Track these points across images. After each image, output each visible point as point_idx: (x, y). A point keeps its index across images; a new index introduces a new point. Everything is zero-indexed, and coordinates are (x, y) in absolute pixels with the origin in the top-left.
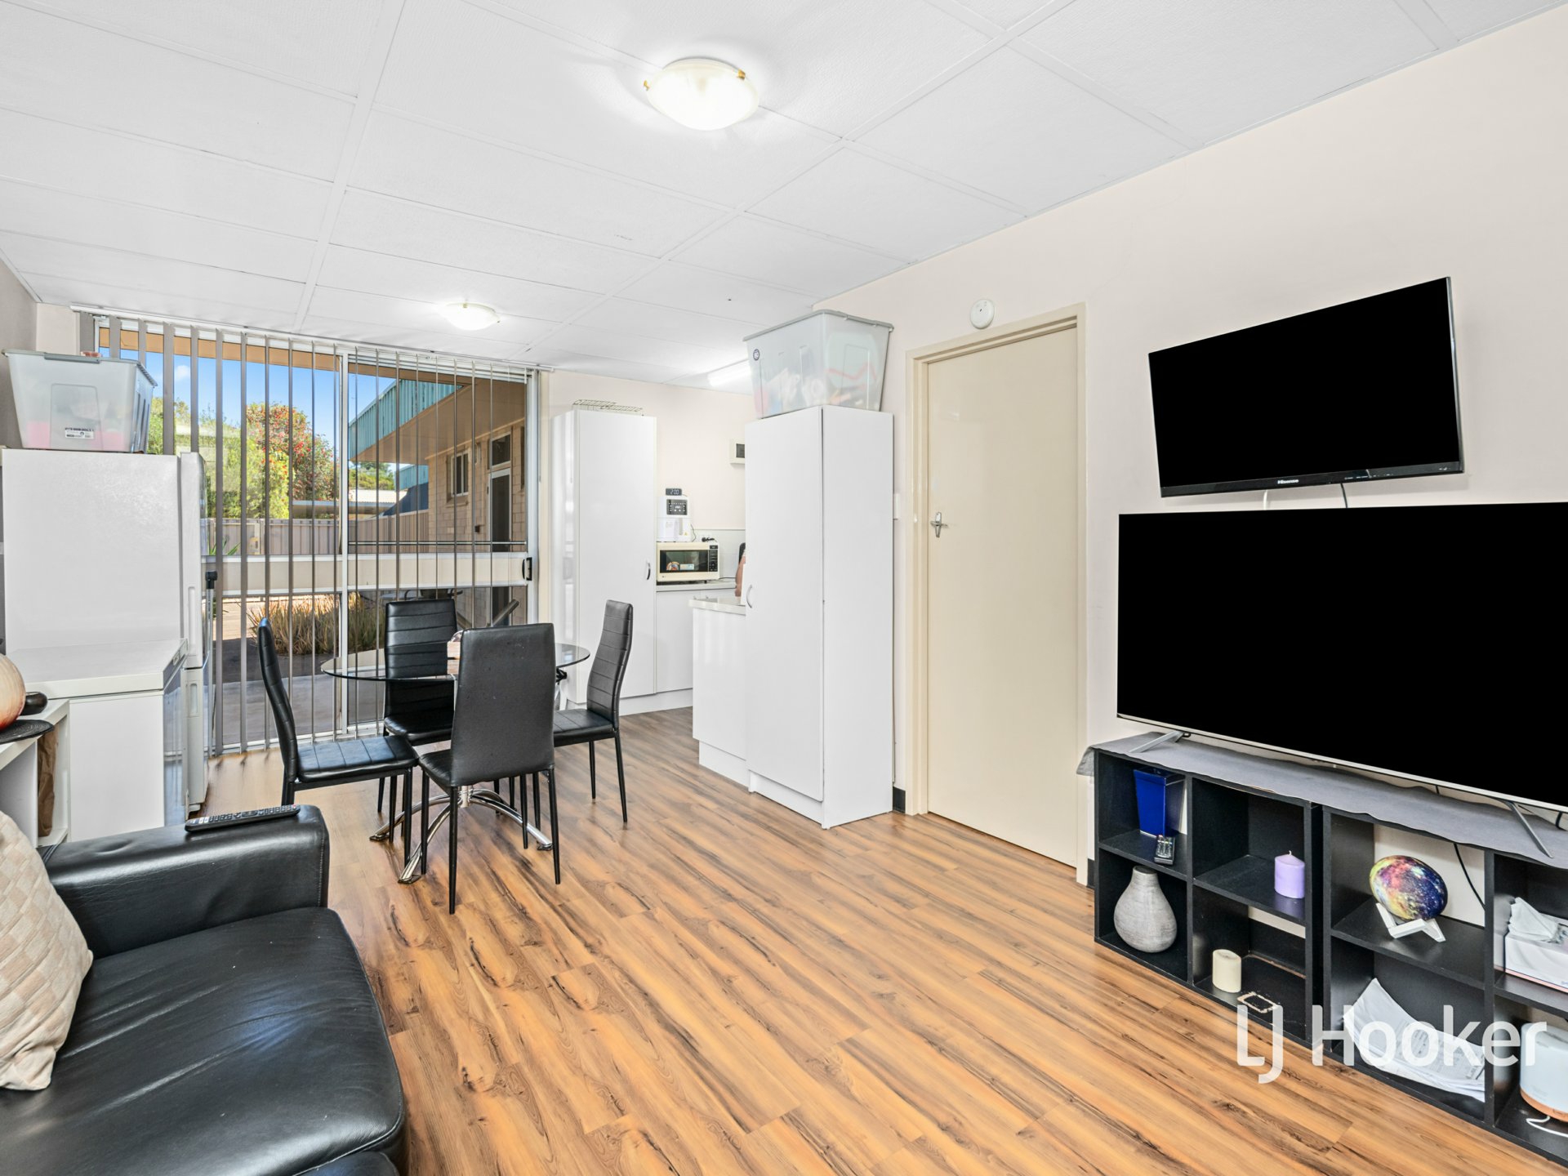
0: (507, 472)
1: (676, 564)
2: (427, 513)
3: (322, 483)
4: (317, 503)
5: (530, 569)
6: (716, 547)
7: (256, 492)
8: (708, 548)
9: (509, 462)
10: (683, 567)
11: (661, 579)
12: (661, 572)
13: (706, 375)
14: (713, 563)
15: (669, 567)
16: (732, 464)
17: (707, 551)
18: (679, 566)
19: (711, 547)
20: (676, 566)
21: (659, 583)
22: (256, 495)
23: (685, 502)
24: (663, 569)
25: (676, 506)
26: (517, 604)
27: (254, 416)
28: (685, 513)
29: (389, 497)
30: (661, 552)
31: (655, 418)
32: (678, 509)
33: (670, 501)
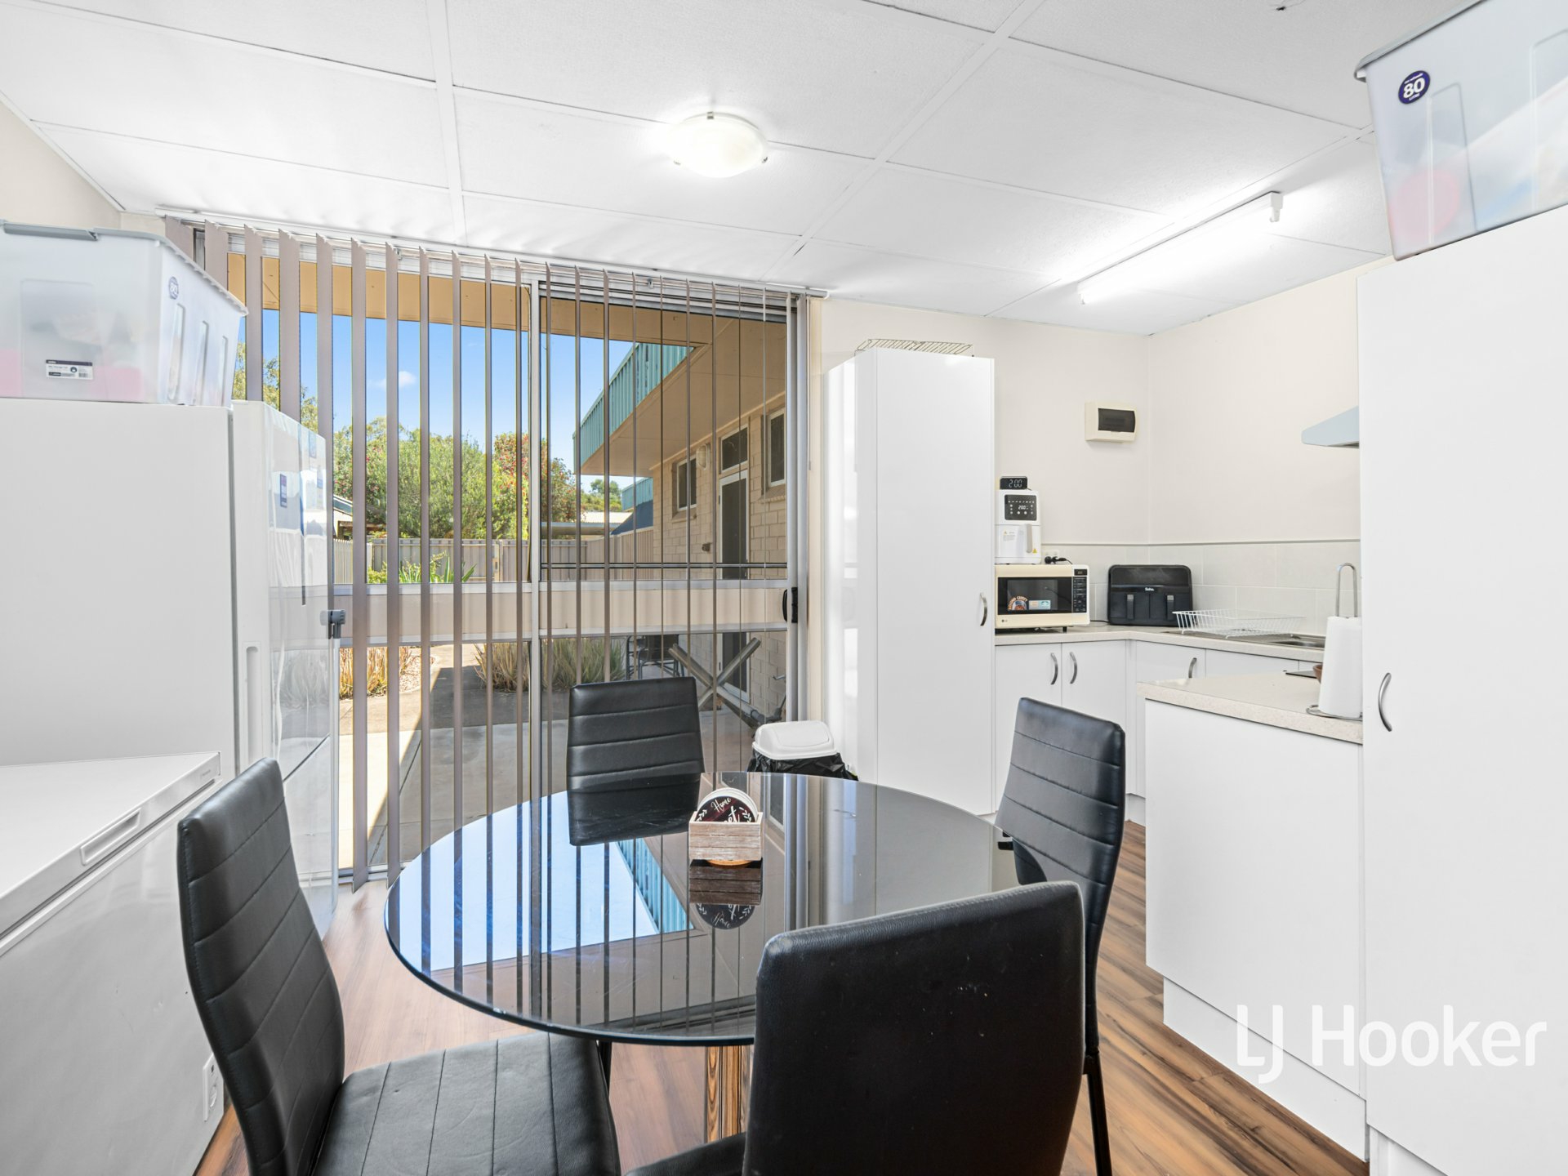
0: (745, 475)
1: (1022, 600)
2: (651, 531)
3: (559, 506)
4: (553, 524)
5: (794, 606)
6: (1085, 572)
7: (499, 514)
8: (1073, 575)
9: (746, 462)
10: (1034, 604)
11: (1001, 626)
12: (1000, 612)
13: (1073, 287)
14: (1079, 598)
15: (1013, 606)
16: (1088, 441)
17: (1069, 579)
18: (1027, 603)
19: (1076, 572)
20: (1023, 603)
21: (999, 632)
22: (498, 517)
23: (1033, 498)
24: (1003, 609)
25: (1020, 508)
26: (759, 644)
27: (504, 446)
28: (1033, 518)
29: (619, 518)
30: (1000, 579)
31: (993, 360)
32: (1022, 511)
33: (1007, 497)
